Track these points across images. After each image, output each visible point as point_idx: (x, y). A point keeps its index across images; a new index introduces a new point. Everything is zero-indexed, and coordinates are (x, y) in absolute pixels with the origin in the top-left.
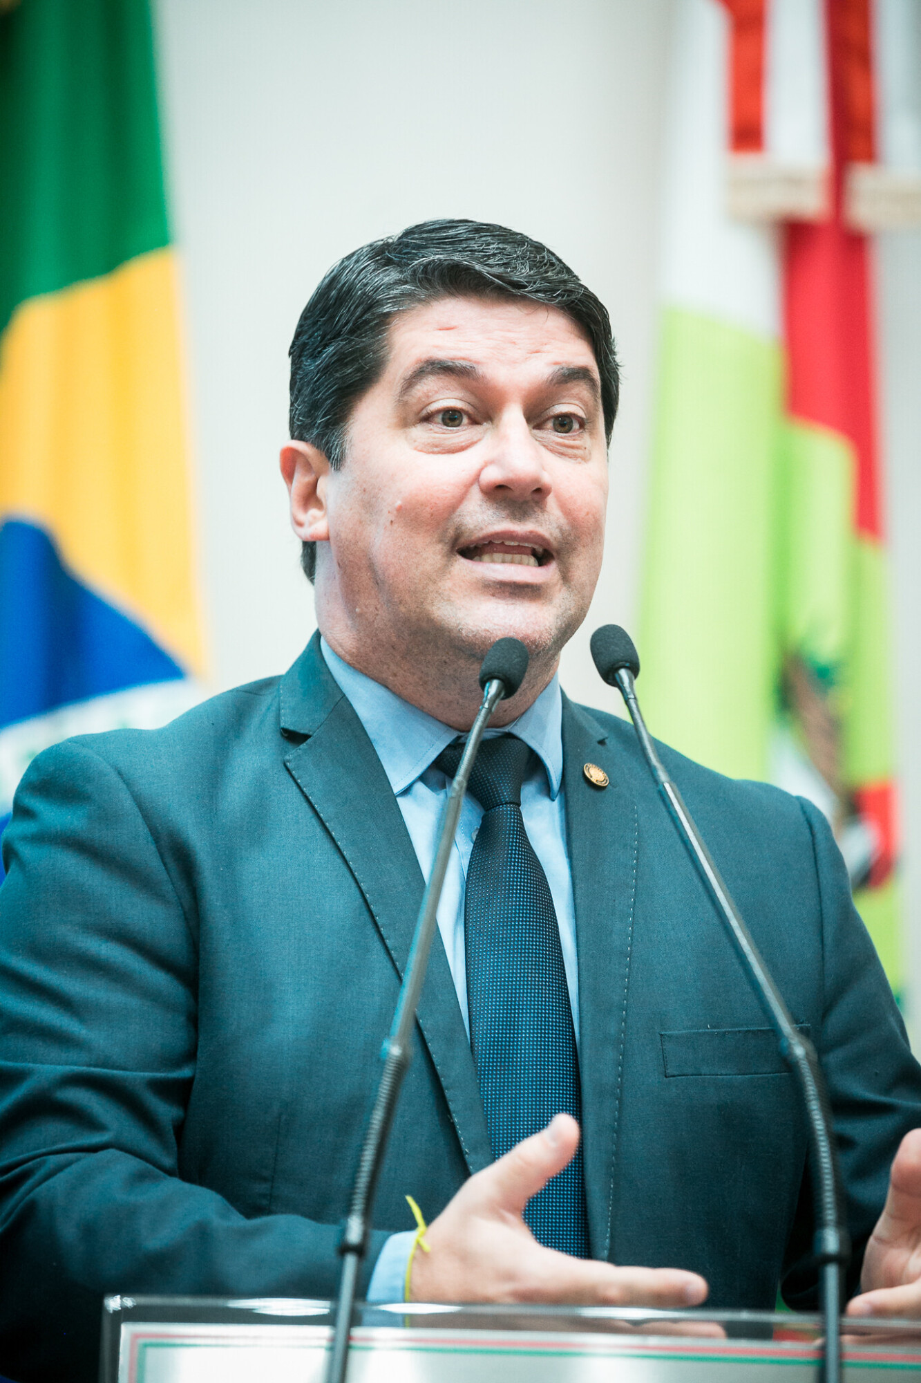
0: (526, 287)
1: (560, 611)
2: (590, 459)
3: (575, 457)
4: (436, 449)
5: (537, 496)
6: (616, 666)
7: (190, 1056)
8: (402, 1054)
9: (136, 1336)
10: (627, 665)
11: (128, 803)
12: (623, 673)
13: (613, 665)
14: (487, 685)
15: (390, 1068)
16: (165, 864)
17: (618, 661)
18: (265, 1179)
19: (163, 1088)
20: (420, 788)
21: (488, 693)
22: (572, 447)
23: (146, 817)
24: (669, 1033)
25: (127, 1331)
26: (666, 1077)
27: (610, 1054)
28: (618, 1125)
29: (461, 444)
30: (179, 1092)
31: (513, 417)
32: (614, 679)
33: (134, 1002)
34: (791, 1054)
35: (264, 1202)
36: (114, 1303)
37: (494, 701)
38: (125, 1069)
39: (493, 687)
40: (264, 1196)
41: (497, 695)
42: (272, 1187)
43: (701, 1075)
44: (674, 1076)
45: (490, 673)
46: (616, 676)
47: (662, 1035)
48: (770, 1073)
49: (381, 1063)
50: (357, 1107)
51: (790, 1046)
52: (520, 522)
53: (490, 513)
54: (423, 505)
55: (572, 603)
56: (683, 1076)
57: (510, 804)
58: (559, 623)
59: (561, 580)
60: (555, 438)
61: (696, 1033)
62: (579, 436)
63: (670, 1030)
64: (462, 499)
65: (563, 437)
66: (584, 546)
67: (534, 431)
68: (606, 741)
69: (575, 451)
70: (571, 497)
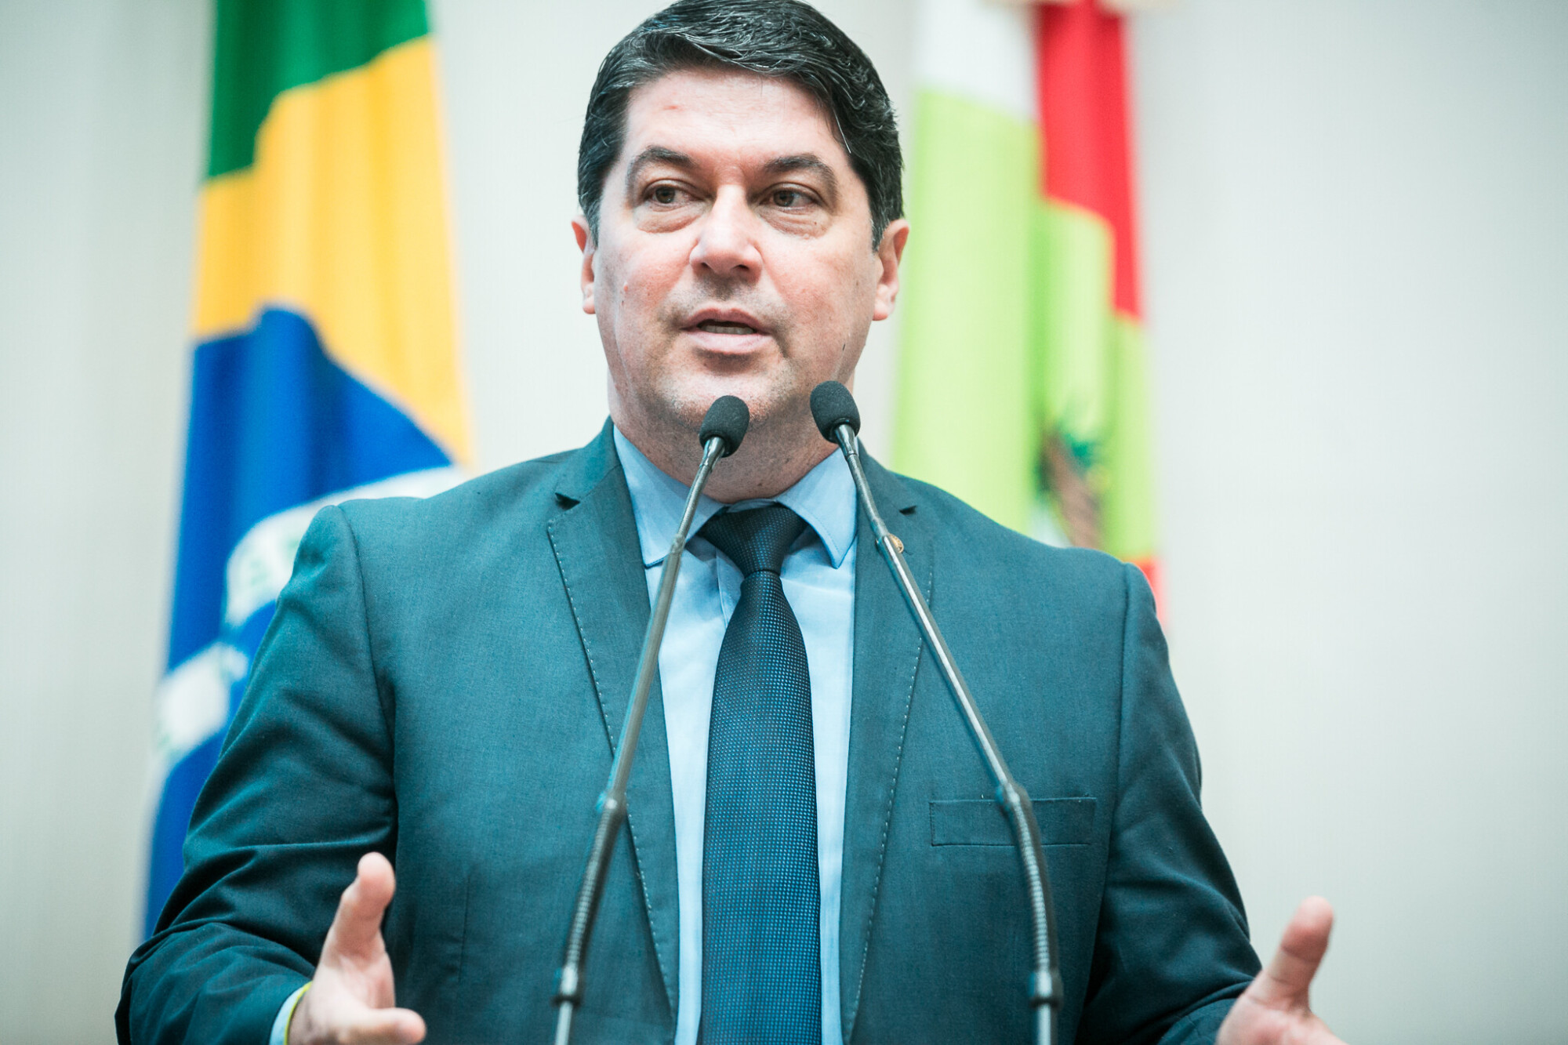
0: (740, 57)
1: (777, 384)
2: (822, 235)
3: (801, 232)
4: (654, 228)
5: (744, 274)
6: (837, 422)
10: (848, 420)
12: (844, 429)
13: (833, 421)
14: (708, 442)
15: (604, 821)
17: (838, 417)
18: (456, 941)
20: (688, 556)
21: (708, 452)
22: (798, 222)
24: (939, 801)
26: (933, 845)
27: (877, 819)
28: (878, 890)
29: (677, 222)
31: (731, 195)
32: (834, 434)
34: (1007, 801)
35: (457, 963)
39: (714, 444)
40: (455, 957)
41: (717, 453)
42: (463, 948)
43: (970, 844)
44: (939, 845)
45: (710, 431)
46: (837, 432)
47: (931, 804)
51: (1005, 793)
52: (725, 300)
53: (699, 291)
54: (641, 285)
55: (793, 378)
56: (951, 844)
57: (767, 570)
58: (776, 396)
59: (779, 354)
60: (779, 213)
61: (968, 803)
62: (807, 210)
63: (942, 799)
64: (676, 278)
65: (787, 212)
66: (803, 323)
67: (761, 207)
68: (916, 509)
69: (802, 226)
70: (786, 275)
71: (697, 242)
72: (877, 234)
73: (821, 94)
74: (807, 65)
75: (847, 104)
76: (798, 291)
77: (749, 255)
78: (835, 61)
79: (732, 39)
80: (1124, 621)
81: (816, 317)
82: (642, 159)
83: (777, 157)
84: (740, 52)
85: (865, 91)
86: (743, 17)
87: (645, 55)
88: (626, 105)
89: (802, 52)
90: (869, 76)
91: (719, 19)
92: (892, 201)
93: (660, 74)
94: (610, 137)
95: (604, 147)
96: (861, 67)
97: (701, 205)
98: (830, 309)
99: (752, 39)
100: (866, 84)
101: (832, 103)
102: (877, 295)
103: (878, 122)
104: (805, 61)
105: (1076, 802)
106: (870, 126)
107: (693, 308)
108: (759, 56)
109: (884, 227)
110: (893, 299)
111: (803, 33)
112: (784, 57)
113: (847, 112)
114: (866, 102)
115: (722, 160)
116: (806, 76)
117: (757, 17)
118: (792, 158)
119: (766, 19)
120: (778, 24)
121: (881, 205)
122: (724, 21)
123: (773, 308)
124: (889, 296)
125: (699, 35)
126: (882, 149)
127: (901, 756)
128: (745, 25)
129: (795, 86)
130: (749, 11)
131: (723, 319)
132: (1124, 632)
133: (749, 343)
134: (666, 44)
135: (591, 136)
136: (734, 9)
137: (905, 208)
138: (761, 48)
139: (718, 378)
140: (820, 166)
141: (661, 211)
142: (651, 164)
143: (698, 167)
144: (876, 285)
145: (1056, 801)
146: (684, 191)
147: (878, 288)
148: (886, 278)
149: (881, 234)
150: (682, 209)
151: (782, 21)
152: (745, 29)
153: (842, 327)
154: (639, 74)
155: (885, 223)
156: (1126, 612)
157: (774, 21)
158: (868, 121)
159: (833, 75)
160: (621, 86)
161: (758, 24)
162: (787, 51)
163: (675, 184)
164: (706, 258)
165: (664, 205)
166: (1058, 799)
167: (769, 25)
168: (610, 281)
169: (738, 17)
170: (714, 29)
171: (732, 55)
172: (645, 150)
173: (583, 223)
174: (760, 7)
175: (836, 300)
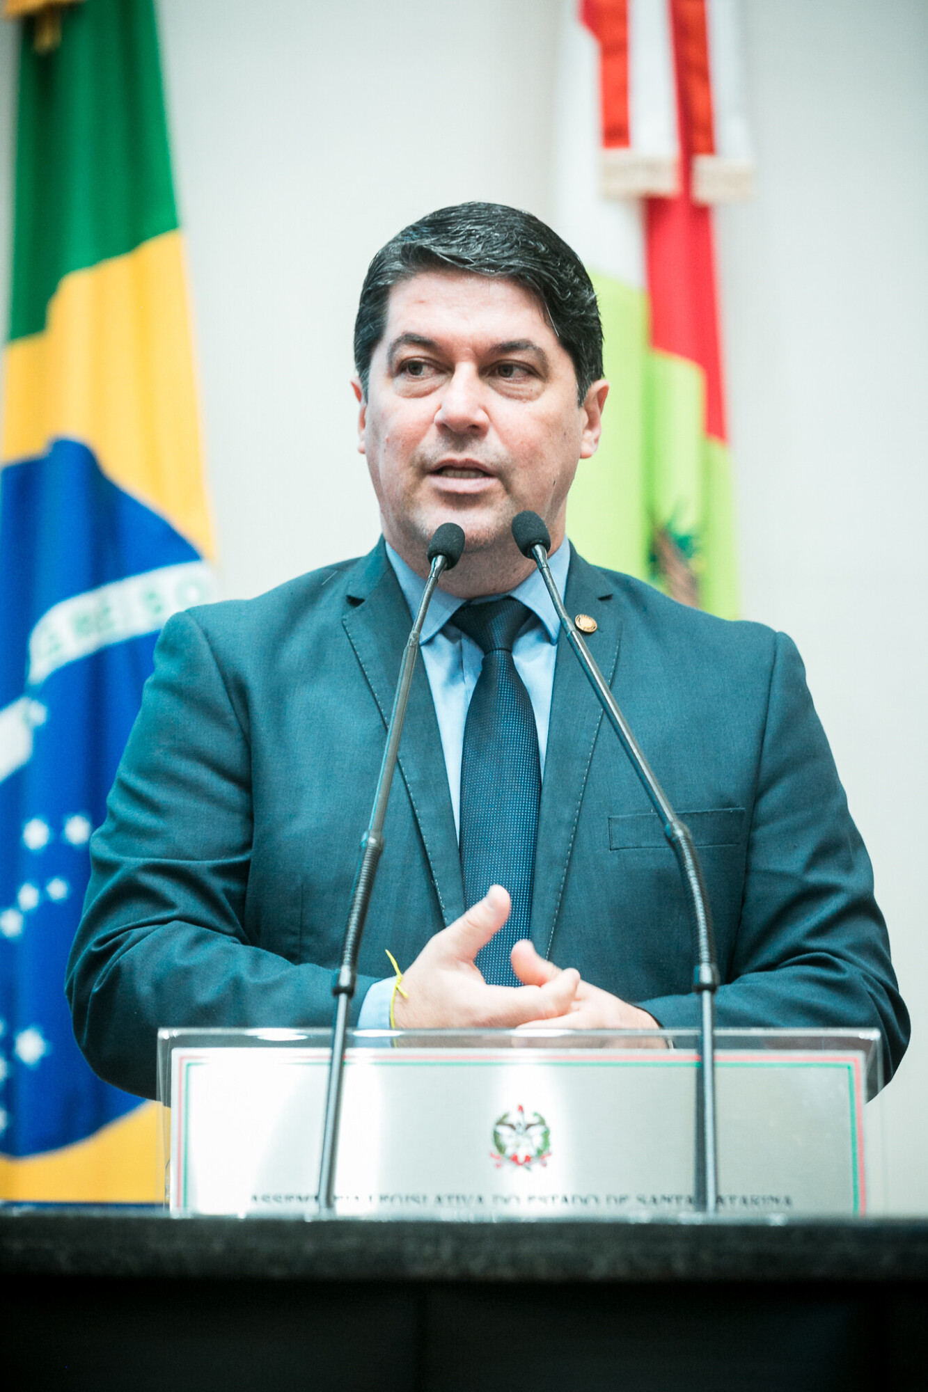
0: (472, 263)
1: (501, 514)
2: (536, 399)
3: (520, 398)
4: (408, 395)
5: (476, 431)
6: (533, 542)
7: (247, 846)
8: (377, 842)
9: (182, 1058)
10: (541, 541)
11: (206, 654)
12: (538, 548)
13: (530, 543)
15: (368, 853)
16: (231, 701)
17: (534, 539)
18: (294, 934)
19: (221, 871)
20: (441, 639)
22: (518, 390)
23: (220, 666)
24: (616, 817)
25: (176, 1053)
26: (611, 850)
27: (564, 833)
29: (425, 390)
30: (239, 872)
31: (466, 370)
33: (204, 807)
34: (674, 835)
35: (297, 951)
36: (164, 1034)
37: (440, 572)
38: (193, 859)
39: (439, 561)
40: (295, 946)
42: (300, 939)
43: (641, 847)
44: (617, 849)
45: (436, 551)
46: (533, 551)
47: (609, 819)
48: (705, 845)
49: (362, 850)
50: (346, 885)
51: (672, 828)
52: (460, 452)
53: (441, 445)
54: (398, 438)
55: (514, 509)
56: (625, 848)
57: (502, 649)
58: (501, 523)
59: (503, 492)
60: (503, 383)
61: (639, 816)
62: (525, 380)
63: (618, 814)
64: (423, 434)
65: (510, 382)
66: (521, 467)
67: (490, 378)
68: (613, 597)
69: (521, 393)
70: (508, 430)
71: (440, 408)
72: (582, 394)
73: (535, 291)
74: (524, 269)
75: (556, 297)
76: (518, 443)
77: (480, 417)
78: (547, 264)
79: (467, 249)
80: (772, 674)
81: (531, 463)
82: (399, 342)
83: (500, 341)
84: (473, 260)
85: (572, 285)
86: (476, 230)
87: (401, 260)
88: (388, 298)
89: (521, 258)
90: (575, 272)
91: (458, 232)
92: (594, 367)
93: (412, 275)
94: (376, 322)
95: (370, 330)
96: (568, 265)
97: (442, 378)
98: (542, 456)
99: (482, 248)
100: (572, 278)
101: (544, 297)
102: (583, 439)
103: (582, 308)
104: (523, 265)
105: (728, 812)
106: (575, 313)
107: (436, 458)
108: (487, 262)
109: (587, 387)
110: (596, 441)
111: (522, 242)
112: (506, 263)
113: (556, 303)
114: (572, 293)
115: (458, 343)
116: (523, 277)
117: (488, 230)
118: (511, 342)
119: (494, 231)
120: (504, 235)
121: (585, 372)
122: (461, 233)
123: (498, 456)
124: (592, 440)
125: (442, 245)
126: (585, 329)
127: (585, 784)
128: (477, 236)
129: (515, 284)
130: (481, 224)
131: (459, 466)
132: (771, 681)
133: (478, 484)
134: (417, 252)
135: (362, 321)
136: (470, 223)
137: (605, 370)
138: (488, 256)
139: (456, 512)
140: (535, 349)
141: (413, 381)
142: (405, 346)
143: (441, 348)
144: (581, 430)
145: (712, 812)
146: (429, 365)
147: (584, 433)
148: (592, 424)
149: (585, 393)
150: (428, 379)
151: (506, 232)
152: (478, 240)
153: (551, 468)
154: (398, 275)
155: (588, 384)
156: (773, 667)
157: (500, 233)
158: (573, 309)
159: (544, 275)
160: (383, 284)
161: (488, 236)
162: (509, 258)
163: (423, 360)
164: (446, 421)
165: (414, 376)
166: (713, 810)
167: (496, 236)
168: (376, 433)
169: (473, 230)
170: (453, 240)
171: (467, 262)
172: (400, 335)
173: (358, 382)
174: (490, 221)
175: (548, 450)
